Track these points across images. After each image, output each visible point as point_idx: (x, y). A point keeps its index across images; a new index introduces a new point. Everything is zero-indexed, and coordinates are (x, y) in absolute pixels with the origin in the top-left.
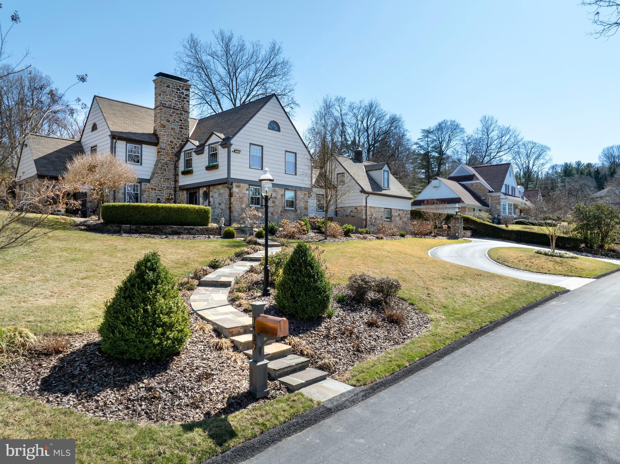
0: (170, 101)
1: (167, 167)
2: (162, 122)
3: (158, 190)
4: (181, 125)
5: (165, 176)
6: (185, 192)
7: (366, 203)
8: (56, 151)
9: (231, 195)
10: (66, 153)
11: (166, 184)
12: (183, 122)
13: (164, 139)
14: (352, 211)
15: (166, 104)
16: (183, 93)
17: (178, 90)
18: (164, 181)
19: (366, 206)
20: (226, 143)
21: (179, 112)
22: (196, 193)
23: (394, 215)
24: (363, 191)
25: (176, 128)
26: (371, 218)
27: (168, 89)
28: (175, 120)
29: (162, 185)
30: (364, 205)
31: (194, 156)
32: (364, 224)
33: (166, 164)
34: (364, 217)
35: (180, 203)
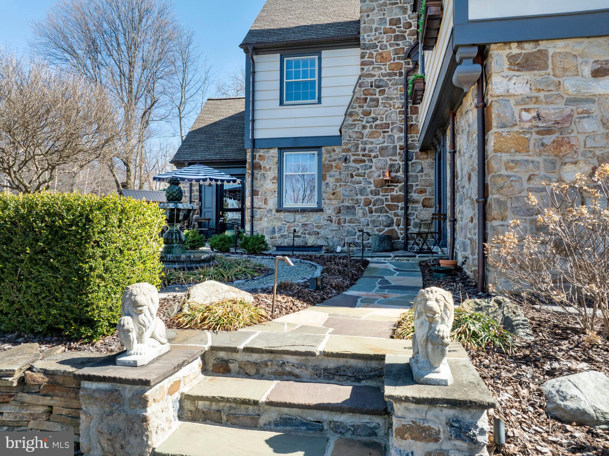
1: (382, 92)
3: (355, 161)
5: (375, 119)
9: (485, 126)
11: (380, 142)
18: (371, 135)
29: (368, 147)
33: (378, 87)
35: (422, 192)
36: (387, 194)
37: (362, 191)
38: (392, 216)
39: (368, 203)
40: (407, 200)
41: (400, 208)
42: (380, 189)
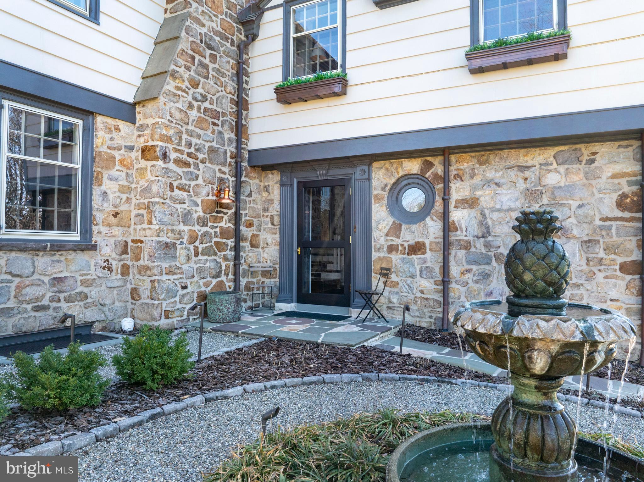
1: (212, 59)
5: (204, 99)
11: (207, 137)
29: (194, 141)
33: (209, 47)
35: (250, 225)
36: (215, 225)
37: (186, 217)
38: (221, 260)
39: (193, 239)
41: (229, 248)
42: (208, 216)
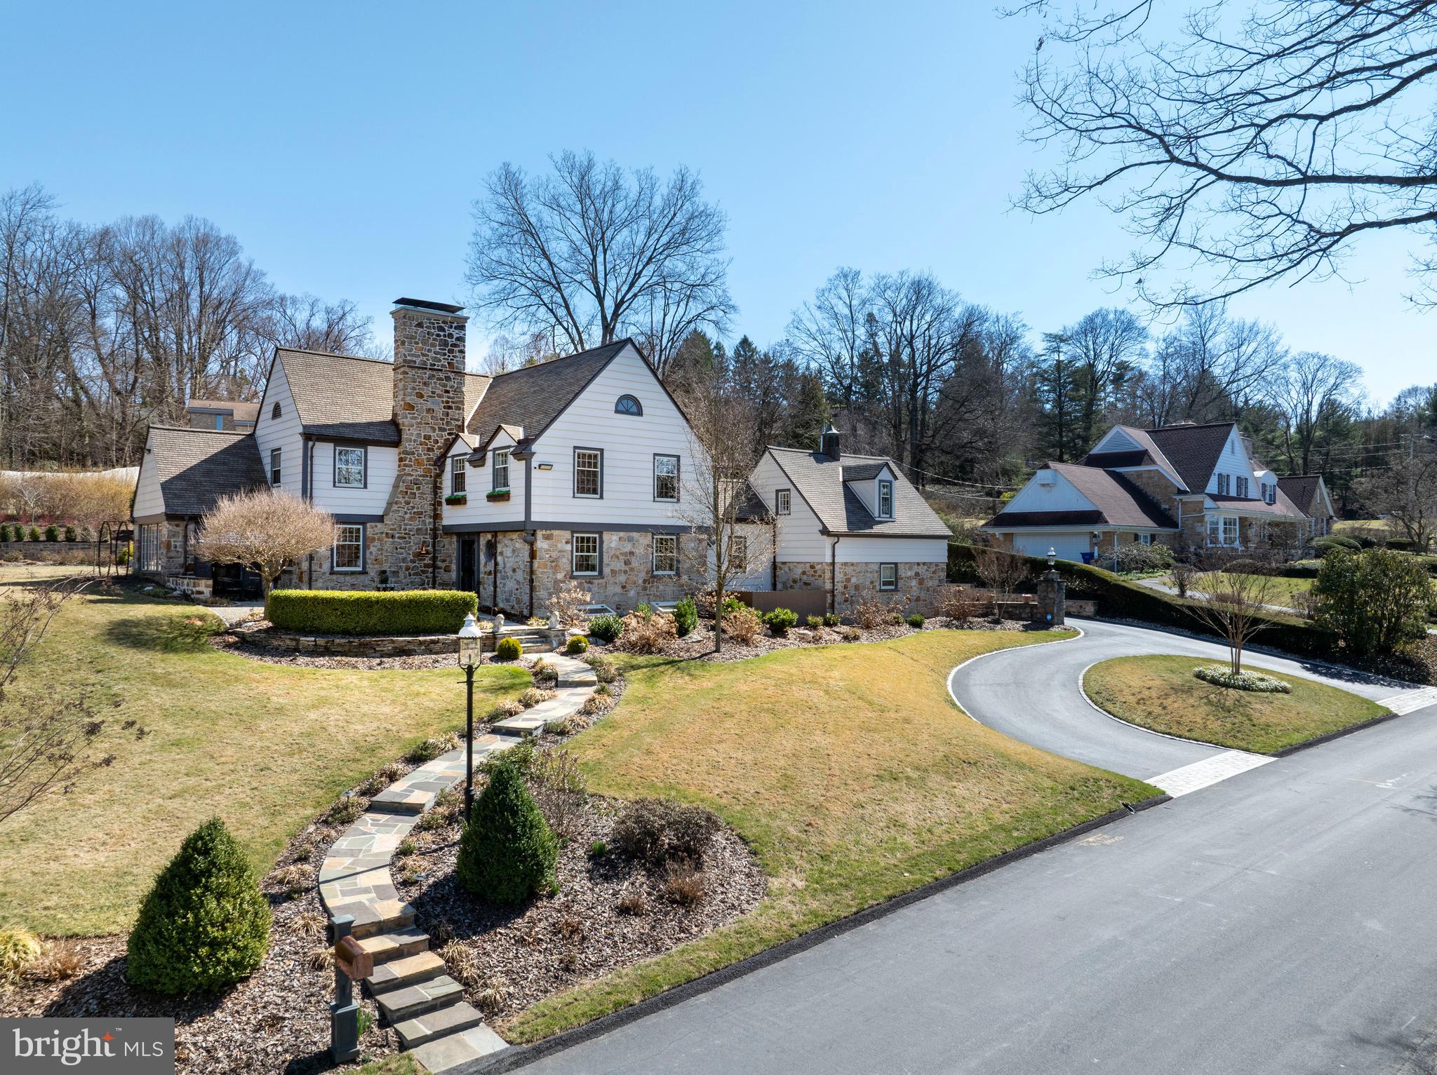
0: (424, 355)
1: (418, 488)
2: (408, 399)
3: (399, 538)
4: (447, 402)
5: (413, 508)
6: (455, 539)
7: (834, 556)
8: (205, 461)
9: (533, 555)
10: (224, 464)
11: (416, 524)
12: (451, 395)
13: (411, 433)
14: (804, 573)
15: (415, 362)
16: (451, 336)
17: (442, 329)
18: (411, 519)
19: (833, 563)
20: (523, 450)
21: (441, 375)
22: (473, 542)
23: (903, 575)
24: (825, 531)
25: (436, 408)
26: (846, 587)
27: (420, 330)
28: (433, 393)
30: (829, 560)
31: (469, 470)
32: (829, 600)
34: (828, 586)
35: (444, 561)
36: (421, 562)
37: (404, 560)
39: (408, 569)
40: (435, 567)
41: (429, 572)
42: (416, 558)
